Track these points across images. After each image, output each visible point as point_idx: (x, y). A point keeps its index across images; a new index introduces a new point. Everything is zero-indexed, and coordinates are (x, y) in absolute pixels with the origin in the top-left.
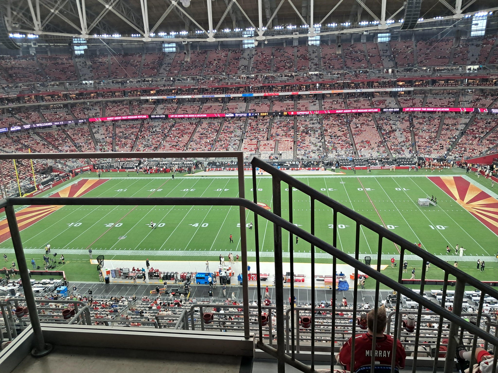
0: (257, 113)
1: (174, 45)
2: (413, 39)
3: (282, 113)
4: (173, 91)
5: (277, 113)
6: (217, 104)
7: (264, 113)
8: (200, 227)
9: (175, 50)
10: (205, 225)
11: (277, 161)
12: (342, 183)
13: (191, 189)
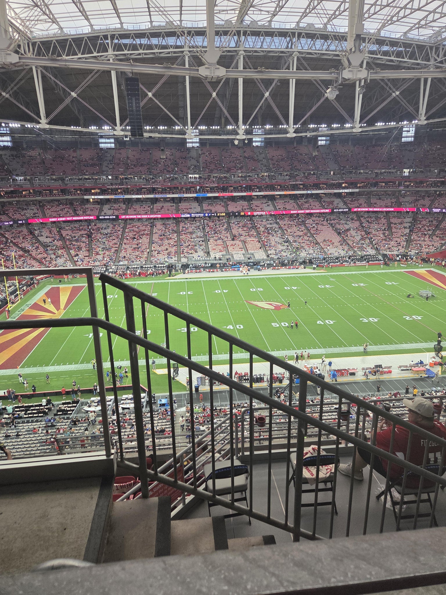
0: (214, 213)
1: (112, 140)
2: (350, 144)
3: (239, 213)
4: (119, 191)
5: (234, 213)
6: (169, 204)
7: (221, 213)
8: (237, 329)
9: (113, 146)
10: (240, 327)
11: (252, 261)
12: (332, 279)
13: (188, 292)
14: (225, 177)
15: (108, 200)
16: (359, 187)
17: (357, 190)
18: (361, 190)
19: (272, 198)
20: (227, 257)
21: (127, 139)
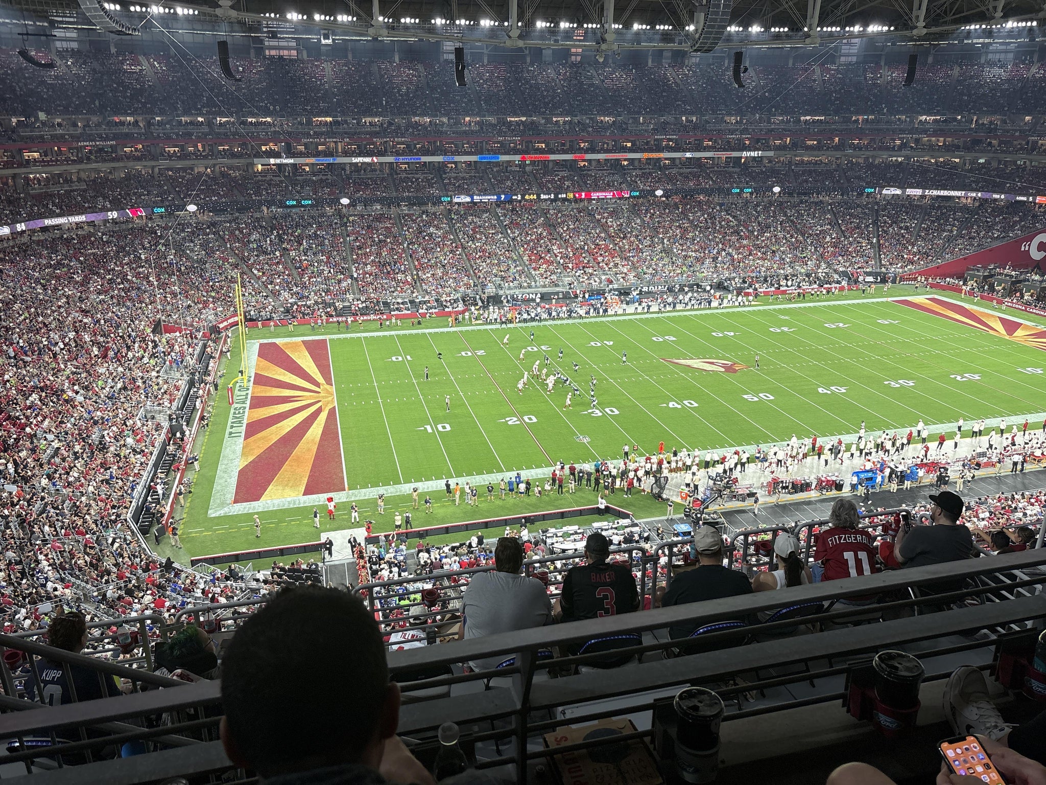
0: (517, 195)
1: (292, 43)
4: (321, 148)
6: (423, 177)
7: (530, 194)
8: (690, 408)
9: (294, 54)
10: (691, 404)
11: (617, 286)
12: (781, 317)
13: (539, 346)
14: (532, 123)
16: (775, 149)
17: (771, 154)
18: (777, 152)
19: (617, 165)
21: (327, 41)
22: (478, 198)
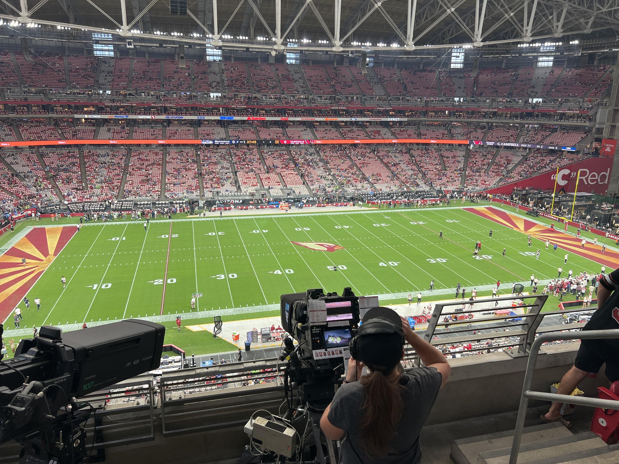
0: (243, 141)
1: (111, 47)
2: (396, 67)
3: (273, 141)
4: (121, 109)
5: (267, 141)
6: (186, 128)
7: (252, 141)
8: (287, 274)
9: (112, 54)
10: (289, 271)
11: (292, 197)
12: (386, 217)
13: (218, 232)
14: (255, 97)
15: (106, 121)
16: (408, 116)
17: (406, 119)
18: (410, 119)
19: (310, 125)
20: (263, 192)
21: (130, 46)
22: (218, 141)
